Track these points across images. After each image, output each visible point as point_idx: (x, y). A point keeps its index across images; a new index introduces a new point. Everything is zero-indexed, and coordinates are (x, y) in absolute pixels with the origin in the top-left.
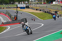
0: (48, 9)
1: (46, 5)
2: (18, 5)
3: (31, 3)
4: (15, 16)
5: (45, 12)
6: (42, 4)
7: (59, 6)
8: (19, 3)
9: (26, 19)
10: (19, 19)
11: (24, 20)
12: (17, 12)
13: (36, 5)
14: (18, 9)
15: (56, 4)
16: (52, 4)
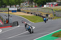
0: (39, 12)
1: (37, 8)
2: (10, 9)
3: (22, 7)
4: (6, 19)
5: (36, 15)
6: (33, 7)
7: (50, 9)
8: (11, 7)
9: (17, 22)
10: (10, 22)
11: (15, 23)
12: (9, 15)
13: (27, 9)
14: (10, 12)
15: (47, 7)
16: (43, 7)
